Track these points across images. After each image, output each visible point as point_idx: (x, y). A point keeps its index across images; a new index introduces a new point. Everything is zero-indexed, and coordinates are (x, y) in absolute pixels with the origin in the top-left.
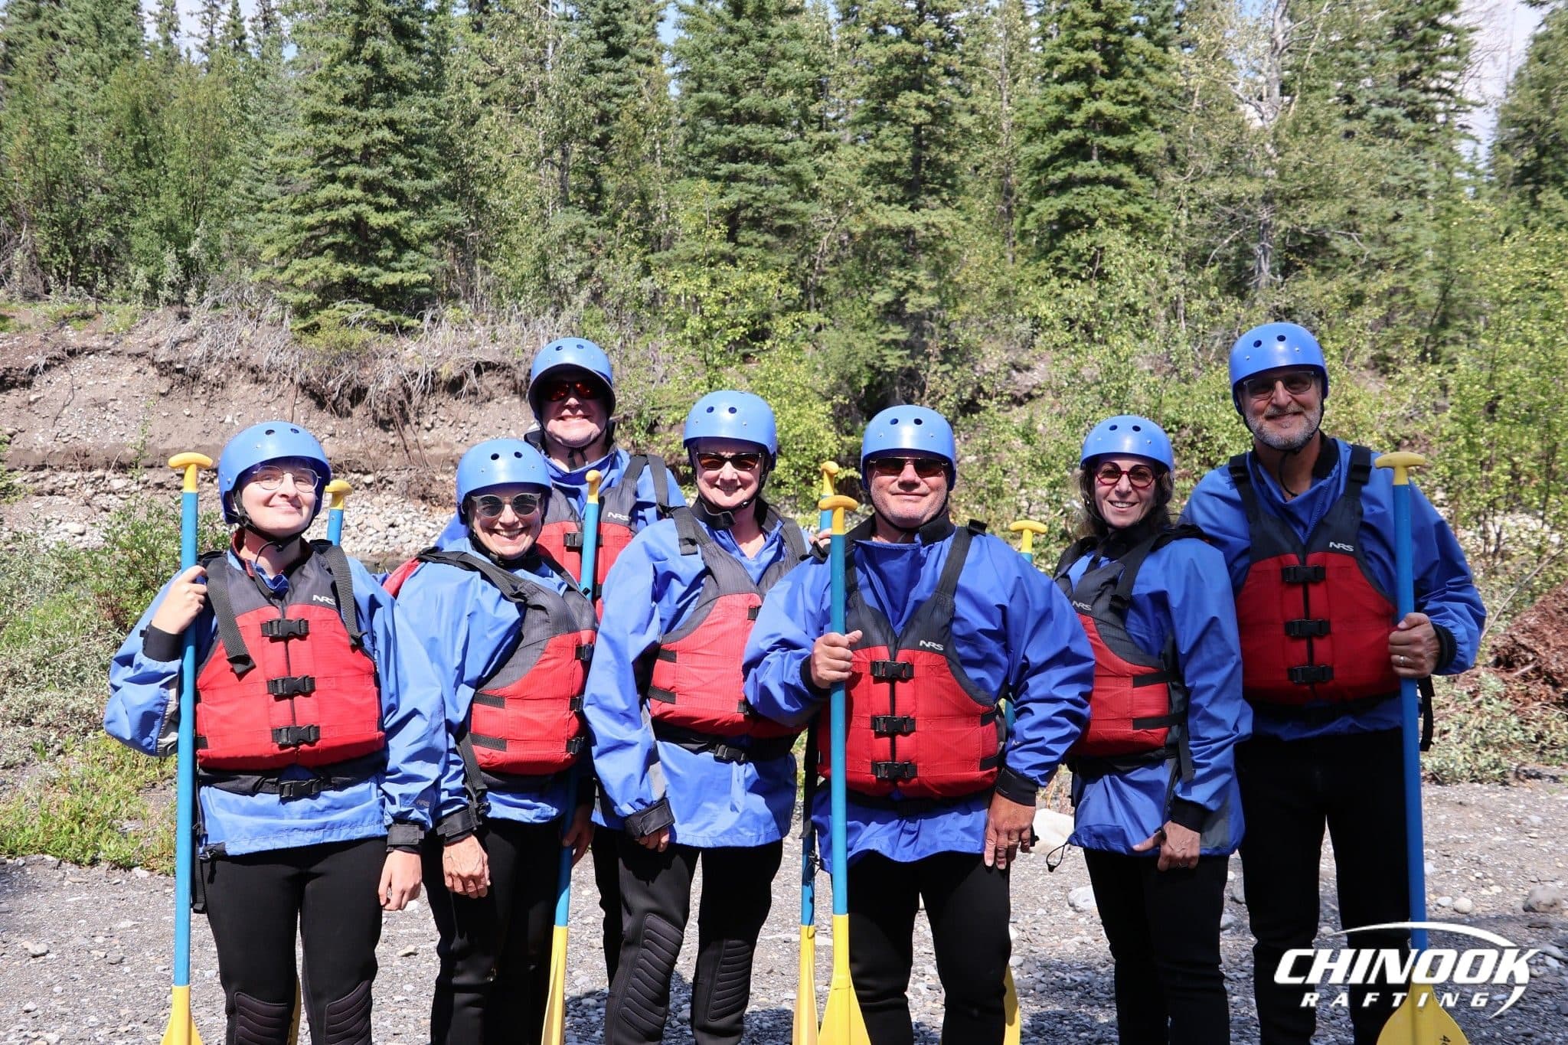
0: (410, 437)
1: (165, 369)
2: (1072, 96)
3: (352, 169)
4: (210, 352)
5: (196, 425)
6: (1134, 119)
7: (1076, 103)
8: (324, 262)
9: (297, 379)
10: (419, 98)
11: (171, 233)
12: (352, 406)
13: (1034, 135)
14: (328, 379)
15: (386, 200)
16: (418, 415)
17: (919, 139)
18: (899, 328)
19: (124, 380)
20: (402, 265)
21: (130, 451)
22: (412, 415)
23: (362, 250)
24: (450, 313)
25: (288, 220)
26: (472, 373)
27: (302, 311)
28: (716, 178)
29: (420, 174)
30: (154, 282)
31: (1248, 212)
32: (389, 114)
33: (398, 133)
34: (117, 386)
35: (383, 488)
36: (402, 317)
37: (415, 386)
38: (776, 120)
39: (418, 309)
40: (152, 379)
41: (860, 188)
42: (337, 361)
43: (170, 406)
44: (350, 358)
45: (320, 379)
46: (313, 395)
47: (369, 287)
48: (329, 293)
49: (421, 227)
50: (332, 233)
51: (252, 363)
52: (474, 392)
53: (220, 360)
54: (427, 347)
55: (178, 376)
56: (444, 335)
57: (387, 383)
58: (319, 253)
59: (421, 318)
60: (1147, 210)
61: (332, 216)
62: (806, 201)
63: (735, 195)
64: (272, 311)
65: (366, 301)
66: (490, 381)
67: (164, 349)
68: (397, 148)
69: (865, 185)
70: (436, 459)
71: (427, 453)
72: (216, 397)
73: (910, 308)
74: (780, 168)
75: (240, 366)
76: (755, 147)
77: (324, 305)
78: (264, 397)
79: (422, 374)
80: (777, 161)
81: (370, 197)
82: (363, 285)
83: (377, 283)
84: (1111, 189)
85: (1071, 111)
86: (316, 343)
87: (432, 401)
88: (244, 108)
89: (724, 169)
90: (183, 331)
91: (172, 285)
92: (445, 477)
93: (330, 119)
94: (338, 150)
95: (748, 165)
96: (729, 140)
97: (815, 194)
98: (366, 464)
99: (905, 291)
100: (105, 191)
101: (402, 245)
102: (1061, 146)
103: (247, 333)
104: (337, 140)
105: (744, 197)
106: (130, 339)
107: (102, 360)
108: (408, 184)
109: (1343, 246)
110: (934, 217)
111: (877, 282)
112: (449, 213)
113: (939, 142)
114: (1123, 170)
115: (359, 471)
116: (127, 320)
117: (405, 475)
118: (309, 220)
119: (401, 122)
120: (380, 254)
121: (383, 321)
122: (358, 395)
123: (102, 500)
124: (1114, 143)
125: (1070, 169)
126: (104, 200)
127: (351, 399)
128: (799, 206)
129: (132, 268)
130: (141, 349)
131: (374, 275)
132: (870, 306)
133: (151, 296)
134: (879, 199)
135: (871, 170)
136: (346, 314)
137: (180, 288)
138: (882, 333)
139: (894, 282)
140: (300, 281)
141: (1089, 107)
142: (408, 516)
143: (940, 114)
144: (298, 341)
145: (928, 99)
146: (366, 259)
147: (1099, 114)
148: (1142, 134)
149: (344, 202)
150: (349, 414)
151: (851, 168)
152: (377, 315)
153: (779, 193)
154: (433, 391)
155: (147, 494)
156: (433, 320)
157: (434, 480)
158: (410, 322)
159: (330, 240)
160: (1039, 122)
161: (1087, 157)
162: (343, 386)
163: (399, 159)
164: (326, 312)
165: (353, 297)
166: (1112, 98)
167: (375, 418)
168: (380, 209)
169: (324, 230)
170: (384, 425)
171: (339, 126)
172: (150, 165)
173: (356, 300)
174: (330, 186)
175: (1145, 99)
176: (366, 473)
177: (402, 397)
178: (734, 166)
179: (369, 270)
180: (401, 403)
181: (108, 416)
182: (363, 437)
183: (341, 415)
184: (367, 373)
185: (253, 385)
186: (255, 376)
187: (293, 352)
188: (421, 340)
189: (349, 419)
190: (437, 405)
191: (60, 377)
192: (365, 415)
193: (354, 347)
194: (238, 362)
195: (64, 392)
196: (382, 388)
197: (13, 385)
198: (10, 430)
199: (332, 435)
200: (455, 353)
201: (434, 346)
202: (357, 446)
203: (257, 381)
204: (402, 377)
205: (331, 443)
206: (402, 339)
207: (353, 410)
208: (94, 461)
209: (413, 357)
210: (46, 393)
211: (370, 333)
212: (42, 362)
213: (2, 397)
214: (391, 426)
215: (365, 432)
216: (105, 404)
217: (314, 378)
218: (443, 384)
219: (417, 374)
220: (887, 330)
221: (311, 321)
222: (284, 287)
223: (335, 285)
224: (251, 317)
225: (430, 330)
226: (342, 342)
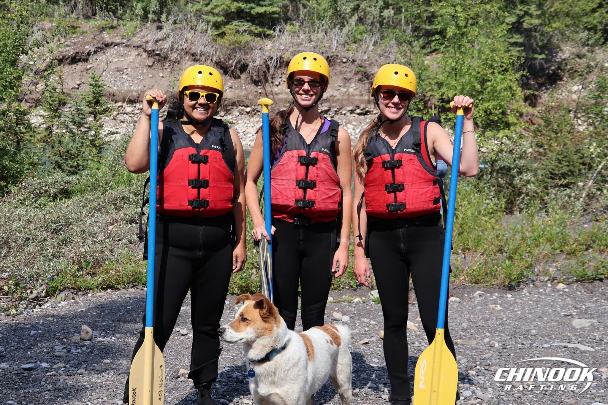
0: (268, 89)
1: (151, 53)
4: (172, 46)
12: (241, 74)
14: (229, 59)
16: (272, 78)
18: (519, 36)
19: (131, 58)
20: (265, 3)
21: (135, 94)
22: (269, 78)
24: (288, 28)
27: (217, 26)
30: (146, 11)
34: (128, 62)
35: (255, 114)
36: (265, 30)
37: (272, 64)
39: (273, 25)
40: (145, 59)
42: (234, 50)
43: (153, 72)
44: (240, 49)
45: (225, 60)
46: (222, 68)
47: (249, 14)
48: (230, 17)
51: (193, 51)
53: (177, 49)
54: (277, 45)
55: (157, 57)
56: (286, 38)
57: (258, 62)
59: (274, 30)
64: (202, 26)
65: (248, 21)
67: (150, 44)
71: (277, 97)
72: (175, 68)
73: (525, 25)
75: (187, 53)
77: (228, 23)
79: (275, 58)
82: (247, 13)
83: (253, 12)
86: (224, 42)
87: (279, 72)
90: (160, 35)
91: (154, 12)
98: (247, 102)
99: (523, 16)
103: (190, 36)
106: (134, 39)
107: (121, 49)
111: (508, 12)
115: (243, 106)
116: (133, 29)
121: (256, 31)
122: (244, 68)
123: (121, 117)
127: (240, 70)
130: (139, 43)
131: (253, 8)
133: (144, 18)
136: (238, 28)
137: (158, 14)
138: (510, 38)
139: (517, 12)
140: (216, 11)
144: (215, 41)
150: (239, 77)
152: (253, 28)
154: (280, 66)
156: (280, 31)
158: (271, 32)
162: (236, 63)
164: (228, 26)
165: (241, 19)
167: (251, 79)
170: (256, 83)
173: (243, 20)
176: (247, 106)
177: (265, 69)
179: (249, 5)
180: (264, 72)
181: (124, 76)
182: (246, 89)
183: (235, 78)
184: (248, 57)
185: (193, 62)
186: (194, 58)
187: (212, 46)
188: (274, 41)
189: (239, 80)
190: (282, 74)
191: (101, 57)
192: (247, 78)
193: (242, 44)
194: (186, 51)
195: (103, 64)
196: (255, 65)
197: (79, 61)
198: (78, 82)
199: (231, 88)
200: (291, 48)
201: (281, 44)
202: (243, 93)
203: (195, 60)
204: (265, 59)
205: (230, 92)
206: (265, 41)
207: (241, 76)
208: (118, 99)
209: (270, 50)
210: (95, 65)
211: (250, 37)
212: (93, 50)
213: (74, 66)
214: (260, 84)
215: (247, 87)
216: (122, 70)
217: (223, 59)
218: (285, 63)
219: (272, 58)
220: (512, 37)
221: (221, 31)
222: (207, 14)
223: (233, 13)
224: (192, 29)
225: (279, 36)
226: (236, 42)
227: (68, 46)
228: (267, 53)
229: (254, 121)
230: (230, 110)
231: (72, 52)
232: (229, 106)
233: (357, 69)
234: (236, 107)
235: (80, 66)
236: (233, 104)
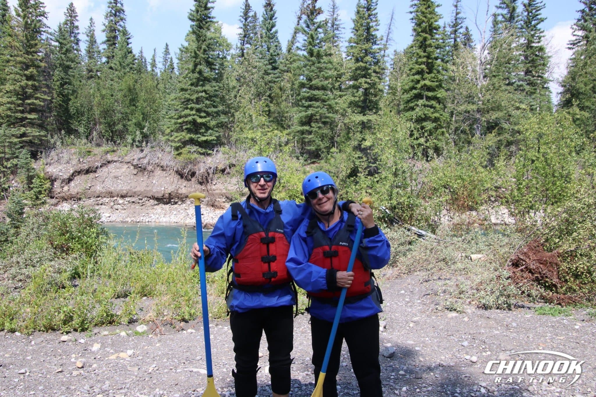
0: (209, 187)
1: (136, 167)
2: (417, 79)
3: (193, 105)
4: (149, 161)
5: (144, 184)
6: (437, 86)
7: (418, 82)
8: (184, 134)
9: (175, 170)
10: (214, 83)
11: (139, 126)
13: (406, 91)
14: (184, 169)
15: (203, 114)
16: (211, 180)
17: (366, 93)
18: (360, 153)
19: (124, 170)
20: (207, 134)
21: (125, 192)
22: (210, 180)
23: (196, 130)
24: (222, 149)
25: (173, 121)
26: (228, 167)
27: (177, 149)
28: (305, 107)
29: (215, 107)
30: (134, 141)
31: (472, 115)
32: (204, 88)
33: (206, 93)
34: (122, 172)
35: (201, 203)
36: (207, 150)
37: (211, 172)
38: (324, 88)
39: (212, 148)
40: (132, 170)
41: (347, 109)
42: (187, 164)
43: (137, 178)
44: (191, 163)
45: (182, 169)
46: (179, 174)
48: (185, 143)
49: (213, 123)
50: (187, 125)
51: (161, 165)
52: (229, 173)
53: (152, 164)
54: (215, 159)
55: (140, 169)
56: (220, 155)
57: (202, 171)
58: (183, 131)
59: (213, 151)
60: (441, 115)
61: (186, 120)
62: (333, 113)
63: (310, 112)
64: (168, 149)
65: (196, 145)
66: (234, 170)
67: (135, 161)
68: (207, 99)
69: (349, 108)
70: (217, 194)
72: (151, 175)
73: (363, 146)
74: (325, 103)
75: (158, 166)
76: (316, 97)
77: (184, 147)
78: (165, 175)
79: (213, 168)
80: (324, 101)
81: (198, 114)
82: (196, 140)
83: (199, 140)
84: (429, 108)
85: (416, 84)
86: (181, 158)
87: (216, 176)
88: (165, 88)
89: (307, 104)
90: (141, 155)
91: (139, 141)
92: (219, 200)
93: (186, 90)
94: (188, 100)
95: (314, 102)
96: (308, 95)
97: (336, 112)
99: (361, 141)
100: (121, 113)
101: (208, 128)
102: (413, 95)
104: (188, 96)
105: (313, 112)
106: (126, 158)
107: (118, 164)
108: (210, 110)
109: (506, 126)
110: (370, 118)
112: (223, 118)
113: (372, 94)
114: (433, 103)
116: (125, 152)
117: (207, 199)
118: (180, 121)
119: (208, 90)
120: (201, 131)
121: (202, 152)
122: (193, 174)
123: (116, 207)
124: (430, 94)
125: (416, 102)
126: (120, 116)
127: (191, 176)
128: (331, 115)
129: (127, 136)
130: (129, 160)
131: (199, 137)
133: (132, 145)
134: (354, 112)
135: (351, 103)
136: (190, 149)
137: (141, 142)
139: (358, 138)
140: (176, 140)
141: (422, 83)
142: (207, 212)
143: (373, 85)
144: (176, 158)
145: (368, 80)
146: (196, 132)
147: (425, 85)
148: (439, 91)
149: (190, 115)
151: (344, 103)
152: (200, 150)
153: (324, 111)
154: (216, 173)
155: (130, 205)
156: (217, 151)
157: (216, 200)
158: (211, 152)
159: (186, 127)
160: (407, 87)
161: (422, 98)
162: (189, 171)
163: (208, 102)
164: (184, 149)
166: (429, 80)
167: (198, 181)
168: (201, 117)
169: (184, 124)
170: (201, 183)
171: (189, 92)
172: (134, 105)
173: (193, 145)
174: (186, 110)
175: (441, 80)
177: (207, 175)
178: (310, 103)
179: (197, 136)
180: (206, 177)
181: (119, 181)
183: (188, 180)
184: (196, 167)
186: (162, 168)
187: (174, 161)
188: (213, 157)
189: (190, 182)
191: (105, 169)
192: (196, 180)
193: (192, 159)
194: (157, 164)
195: (106, 174)
196: (200, 172)
197: (91, 172)
198: (90, 185)
199: (185, 187)
200: (223, 161)
202: (193, 190)
203: (163, 170)
204: (207, 169)
205: (185, 189)
206: (207, 157)
207: (192, 179)
208: (114, 195)
209: (210, 163)
210: (101, 174)
211: (197, 155)
212: (99, 165)
213: (88, 175)
214: (203, 184)
215: (195, 186)
216: (118, 177)
217: (180, 169)
218: (219, 171)
219: (211, 168)
220: (356, 153)
221: (179, 152)
222: (172, 141)
223: (187, 141)
224: (162, 151)
225: (216, 154)
226: (189, 158)
227: (85, 163)
228: (208, 165)
230: (184, 200)
231: (86, 167)
232: (184, 198)
235: (91, 175)
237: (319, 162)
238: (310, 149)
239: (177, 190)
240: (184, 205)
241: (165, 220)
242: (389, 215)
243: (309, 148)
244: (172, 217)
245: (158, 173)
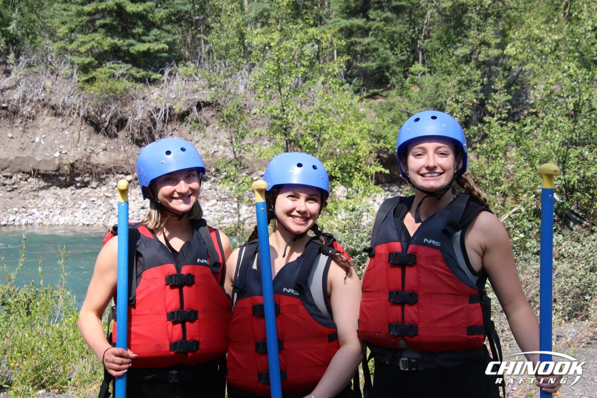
4: (24, 96)
5: (16, 144)
8: (98, 36)
9: (82, 114)
12: (118, 131)
14: (102, 113)
16: (160, 136)
20: (149, 38)
22: (157, 136)
23: (124, 29)
24: (181, 69)
25: (74, 8)
26: (195, 108)
27: (85, 69)
36: (150, 73)
37: (159, 117)
39: (160, 67)
42: (107, 101)
44: (116, 99)
45: (96, 113)
46: (92, 124)
47: (128, 53)
48: (102, 58)
49: (161, 13)
50: (104, 17)
51: (52, 103)
52: (197, 121)
53: (31, 101)
54: (167, 92)
55: (4, 112)
56: (177, 84)
57: (140, 116)
58: (96, 31)
59: (162, 73)
61: (102, 6)
64: (65, 70)
65: (127, 62)
66: (207, 113)
72: (29, 125)
73: (482, 58)
75: (45, 106)
77: (100, 65)
78: (61, 125)
79: (162, 110)
82: (125, 51)
83: (132, 50)
86: (94, 90)
87: (169, 127)
90: (6, 82)
98: (127, 168)
99: (479, 46)
101: (149, 25)
103: (49, 83)
111: (459, 41)
112: (181, 4)
115: (122, 173)
118: (88, 8)
120: (135, 31)
121: (138, 75)
122: (122, 124)
127: (117, 126)
131: (132, 45)
132: (454, 58)
136: (113, 71)
137: (3, 54)
139: (470, 40)
140: (83, 49)
144: (82, 89)
152: (134, 71)
154: (170, 121)
156: (170, 74)
158: (158, 76)
159: (102, 22)
162: (112, 118)
164: (100, 69)
165: (119, 59)
167: (132, 138)
169: (97, 16)
170: (139, 143)
173: (120, 61)
177: (150, 125)
179: (128, 42)
180: (149, 128)
182: (125, 151)
183: (110, 137)
184: (127, 109)
185: (53, 118)
186: (54, 111)
187: (79, 96)
188: (162, 88)
189: (116, 140)
190: (173, 130)
192: (127, 137)
193: (118, 92)
194: (43, 103)
196: (137, 119)
199: (105, 150)
200: (184, 96)
201: (171, 91)
202: (121, 157)
203: (56, 115)
204: (150, 111)
205: (104, 155)
206: (150, 87)
207: (119, 134)
209: (157, 99)
211: (129, 83)
214: (143, 144)
215: (127, 148)
217: (93, 113)
218: (176, 116)
219: (159, 110)
221: (90, 76)
222: (73, 53)
223: (106, 52)
224: (52, 73)
225: (168, 81)
226: (110, 89)
228: (152, 104)
229: (136, 193)
230: (104, 179)
232: (103, 174)
233: (271, 122)
234: (112, 175)
236: (109, 171)
237: (384, 94)
238: (367, 67)
239: (89, 157)
240: (104, 188)
241: (62, 220)
242: (560, 205)
243: (364, 65)
244: (79, 214)
245: (46, 122)
